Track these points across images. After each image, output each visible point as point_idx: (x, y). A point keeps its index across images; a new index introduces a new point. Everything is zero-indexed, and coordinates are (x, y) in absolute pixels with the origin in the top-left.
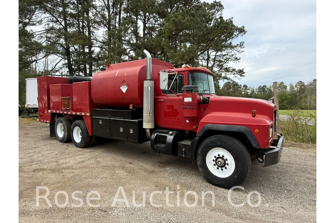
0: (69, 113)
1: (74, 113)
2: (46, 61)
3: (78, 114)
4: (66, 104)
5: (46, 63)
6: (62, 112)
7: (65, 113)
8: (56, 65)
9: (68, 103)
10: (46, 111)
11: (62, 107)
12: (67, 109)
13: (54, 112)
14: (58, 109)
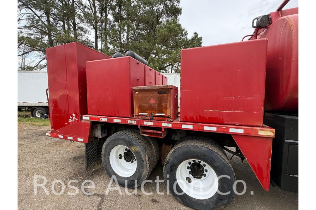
0: (166, 125)
1: (188, 127)
2: (23, 62)
3: (211, 129)
5: (23, 64)
6: (134, 122)
7: (148, 123)
8: (39, 62)
9: (161, 100)
10: (75, 118)
11: (136, 110)
12: (156, 114)
13: (100, 121)
14: (120, 116)
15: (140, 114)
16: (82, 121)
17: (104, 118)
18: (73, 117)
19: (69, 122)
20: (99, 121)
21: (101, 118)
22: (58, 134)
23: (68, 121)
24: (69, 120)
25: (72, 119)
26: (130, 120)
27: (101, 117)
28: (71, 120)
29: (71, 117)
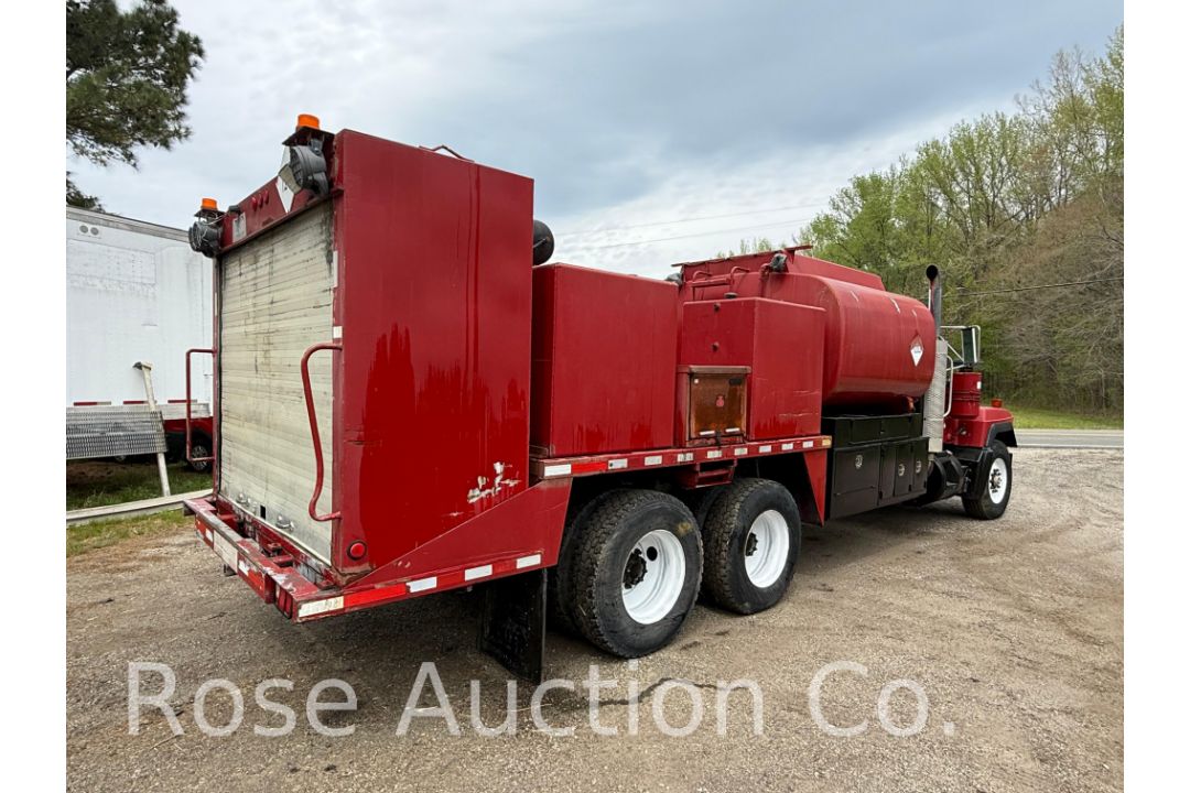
0: (740, 452)
1: (766, 449)
3: (787, 447)
4: (721, 403)
6: (689, 457)
7: (713, 455)
9: (733, 399)
10: (503, 479)
11: (691, 426)
12: (728, 431)
13: (607, 470)
14: (656, 446)
15: (702, 433)
16: (541, 485)
17: (618, 458)
18: (493, 474)
19: (471, 501)
20: (604, 472)
21: (610, 462)
22: (404, 579)
23: (466, 497)
24: (471, 493)
25: (490, 485)
26: (683, 452)
27: (611, 458)
28: (477, 492)
29: (481, 481)
